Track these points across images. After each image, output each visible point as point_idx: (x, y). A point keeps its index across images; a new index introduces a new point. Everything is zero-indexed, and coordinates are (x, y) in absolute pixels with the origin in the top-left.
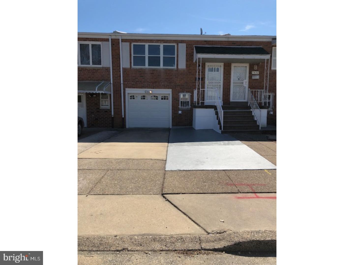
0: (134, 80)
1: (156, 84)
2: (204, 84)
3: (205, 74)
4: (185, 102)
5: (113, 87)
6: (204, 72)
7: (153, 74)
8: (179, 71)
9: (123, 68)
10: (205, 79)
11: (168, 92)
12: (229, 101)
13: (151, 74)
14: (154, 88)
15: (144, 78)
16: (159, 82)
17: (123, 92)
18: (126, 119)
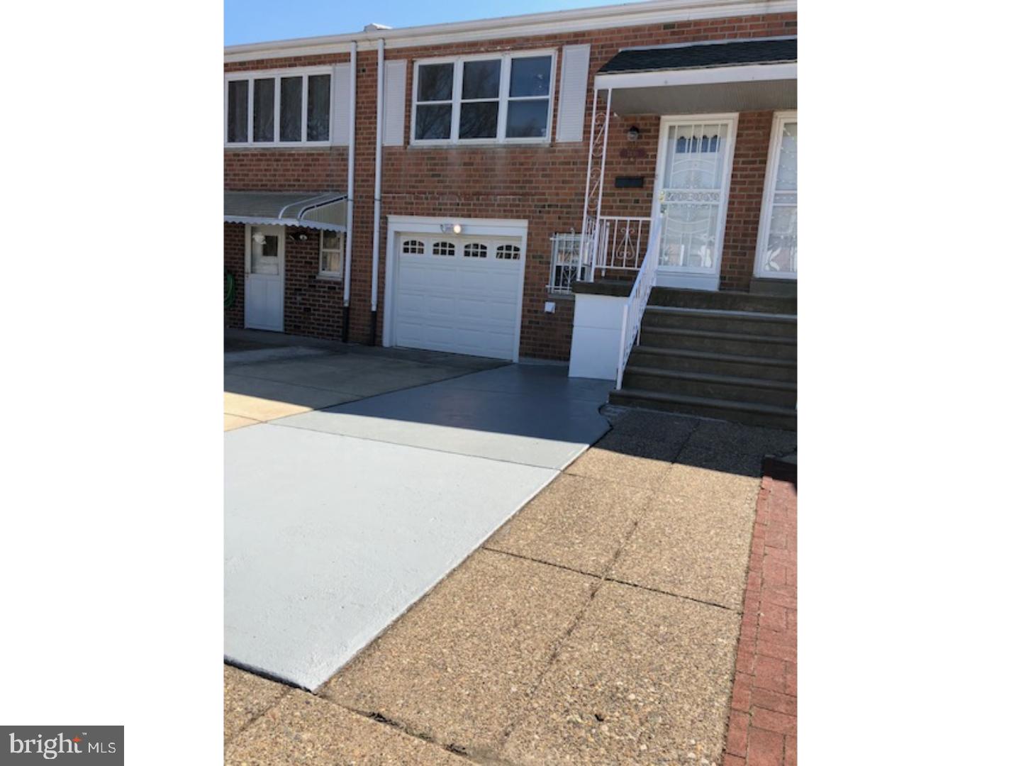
0: (413, 187)
1: (478, 199)
2: (651, 202)
3: (655, 163)
4: (570, 268)
5: (354, 212)
6: (650, 154)
7: (472, 164)
8: (559, 151)
9: (383, 148)
10: (652, 182)
11: (516, 230)
12: (751, 272)
13: (465, 164)
14: (469, 216)
15: (441, 178)
16: (488, 194)
17: (380, 228)
18: (382, 317)
